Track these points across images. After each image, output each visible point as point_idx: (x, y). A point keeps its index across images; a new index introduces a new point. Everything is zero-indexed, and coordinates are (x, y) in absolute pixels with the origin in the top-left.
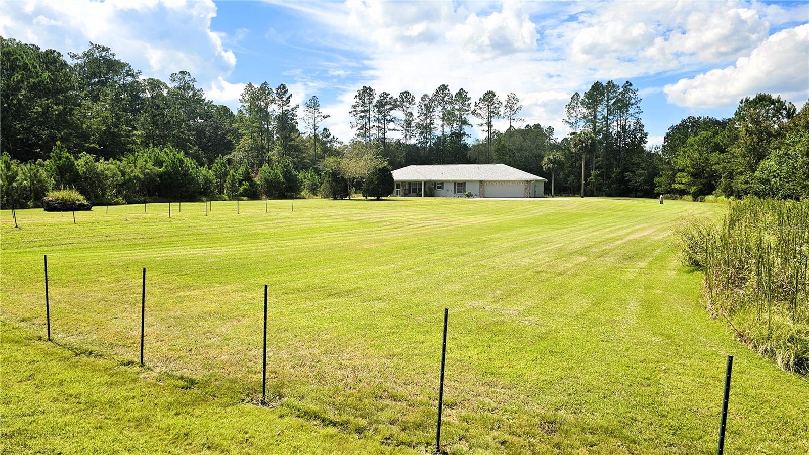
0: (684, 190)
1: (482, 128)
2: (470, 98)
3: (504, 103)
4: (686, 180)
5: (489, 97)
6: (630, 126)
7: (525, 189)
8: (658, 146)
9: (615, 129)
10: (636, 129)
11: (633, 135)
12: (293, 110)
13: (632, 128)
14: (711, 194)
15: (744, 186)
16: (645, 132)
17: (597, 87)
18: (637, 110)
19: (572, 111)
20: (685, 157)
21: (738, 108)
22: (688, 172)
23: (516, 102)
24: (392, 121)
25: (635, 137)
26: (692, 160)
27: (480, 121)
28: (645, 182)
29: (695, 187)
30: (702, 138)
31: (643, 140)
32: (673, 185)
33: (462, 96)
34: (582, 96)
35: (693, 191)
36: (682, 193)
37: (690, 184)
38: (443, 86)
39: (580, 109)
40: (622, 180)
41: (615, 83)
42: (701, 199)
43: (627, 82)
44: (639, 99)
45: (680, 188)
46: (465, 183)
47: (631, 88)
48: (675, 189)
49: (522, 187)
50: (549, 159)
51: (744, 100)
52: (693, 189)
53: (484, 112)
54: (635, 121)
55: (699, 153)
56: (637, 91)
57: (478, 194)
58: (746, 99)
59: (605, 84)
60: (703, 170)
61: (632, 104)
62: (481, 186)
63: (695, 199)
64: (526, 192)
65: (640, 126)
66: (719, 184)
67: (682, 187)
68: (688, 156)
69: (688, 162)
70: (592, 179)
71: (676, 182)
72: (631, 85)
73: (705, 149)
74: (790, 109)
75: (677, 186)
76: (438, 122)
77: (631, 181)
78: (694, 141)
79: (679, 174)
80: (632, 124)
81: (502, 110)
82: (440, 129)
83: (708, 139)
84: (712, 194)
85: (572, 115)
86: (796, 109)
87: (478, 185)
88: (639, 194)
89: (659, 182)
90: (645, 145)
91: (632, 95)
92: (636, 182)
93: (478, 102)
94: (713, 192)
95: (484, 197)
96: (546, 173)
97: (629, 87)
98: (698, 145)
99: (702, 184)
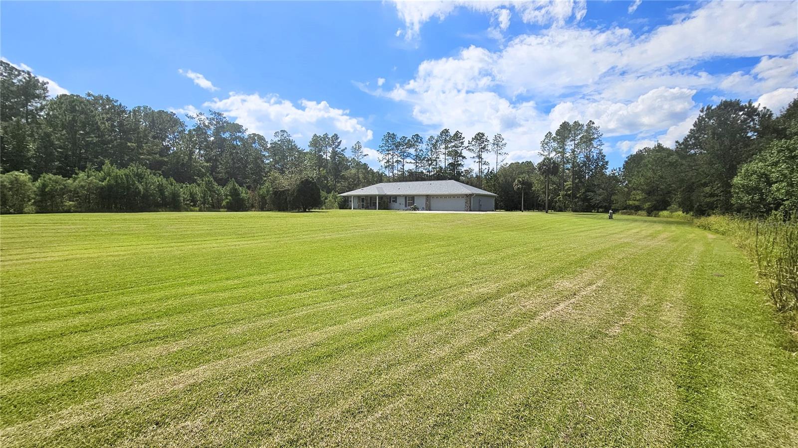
0: (639, 206)
1: (474, 160)
2: (464, 138)
3: (491, 141)
4: (641, 197)
5: (479, 137)
6: (593, 156)
7: (466, 202)
8: (615, 168)
9: (581, 158)
10: (598, 158)
11: (596, 163)
12: (342, 151)
13: (595, 157)
14: (665, 209)
15: (708, 200)
16: (606, 160)
17: (565, 126)
18: (599, 143)
19: (546, 146)
20: (639, 177)
21: (698, 119)
22: (642, 190)
23: (501, 140)
24: (408, 156)
25: (598, 165)
26: (646, 179)
27: (473, 155)
28: (604, 200)
29: (649, 203)
30: (656, 159)
31: (604, 166)
32: (627, 202)
33: (458, 136)
34: (554, 135)
35: (647, 206)
36: (637, 209)
37: (645, 200)
38: (445, 130)
39: (552, 144)
40: (585, 199)
41: (580, 123)
42: (655, 215)
43: (590, 121)
44: (600, 134)
45: (634, 204)
46: (414, 197)
47: (594, 125)
48: (631, 205)
49: (463, 201)
50: (519, 181)
51: (705, 109)
52: (647, 205)
53: (476, 149)
54: (598, 152)
55: (654, 172)
56: (599, 128)
57: (425, 207)
58: (708, 107)
59: (571, 123)
60: (658, 188)
61: (595, 139)
62: (427, 200)
63: (649, 214)
64: (466, 205)
65: (602, 156)
66: (675, 200)
67: (637, 203)
68: (642, 175)
69: (642, 180)
70: (560, 198)
71: (631, 199)
72: (593, 123)
73: (659, 168)
74: (764, 115)
75: (631, 202)
76: (442, 157)
77: (592, 199)
78: (649, 162)
79: (634, 192)
80: (595, 154)
81: (490, 147)
82: (444, 161)
83: (662, 159)
84: (667, 210)
85: (546, 149)
86: (772, 114)
87: (425, 199)
88: (601, 210)
89: (616, 200)
90: (606, 171)
91: (594, 131)
92: (596, 200)
93: (471, 141)
94: (668, 208)
95: (430, 210)
96: (516, 192)
97: (592, 125)
98: (653, 165)
99: (656, 200)
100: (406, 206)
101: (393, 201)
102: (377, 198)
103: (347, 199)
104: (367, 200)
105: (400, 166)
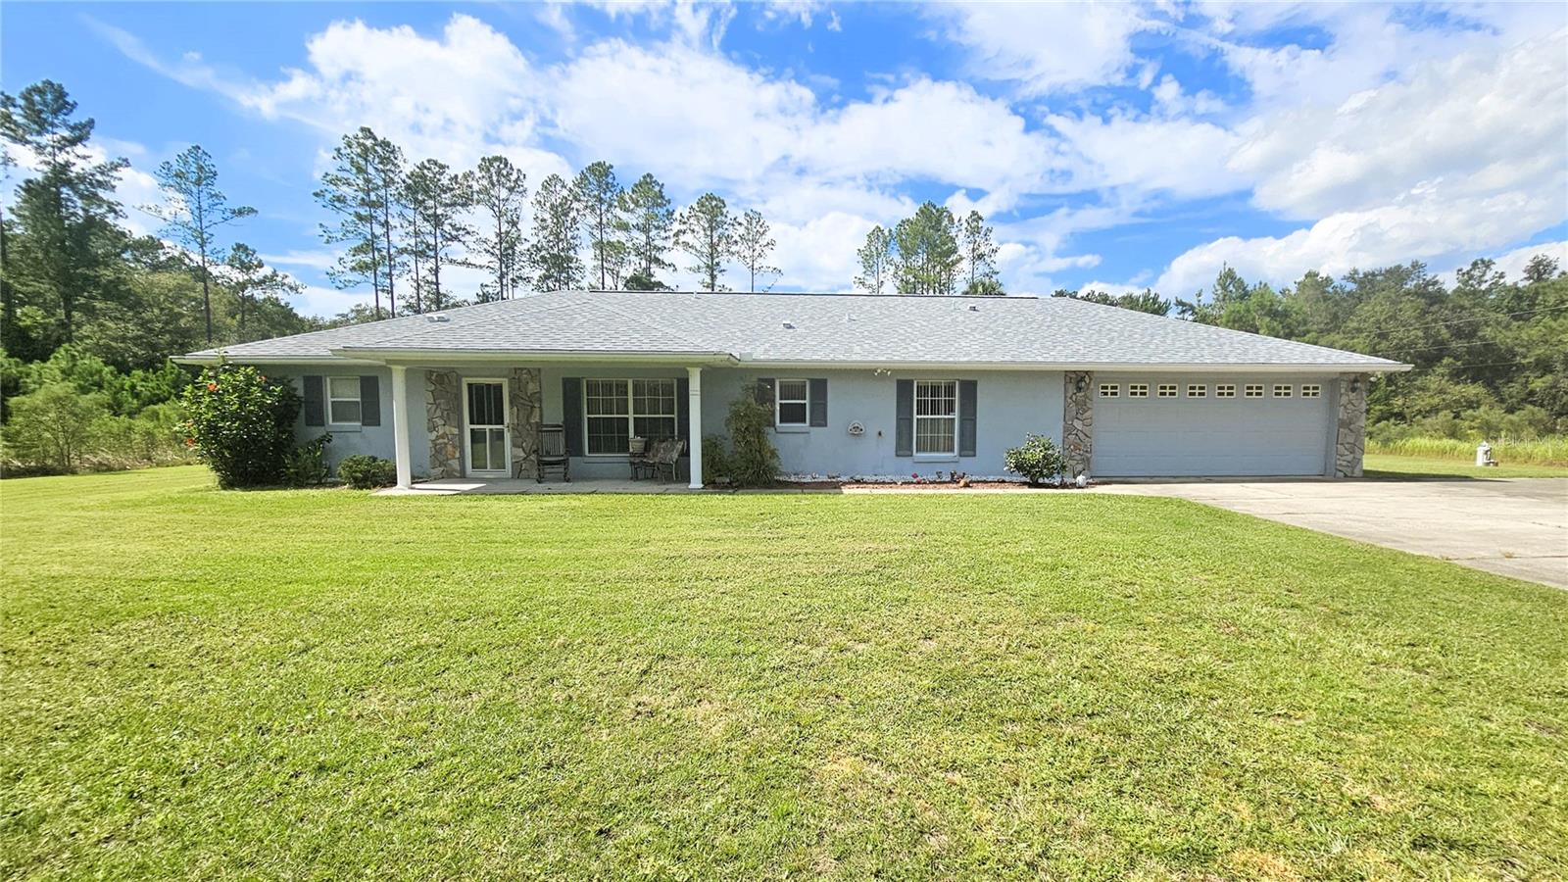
24: (458, 238)
100: (903, 448)
101: (793, 414)
102: (695, 385)
103: (299, 386)
104: (527, 402)
105: (424, 268)
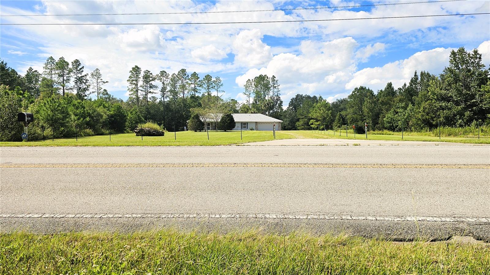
38: (183, 69)
46: (247, 123)
87: (254, 124)
